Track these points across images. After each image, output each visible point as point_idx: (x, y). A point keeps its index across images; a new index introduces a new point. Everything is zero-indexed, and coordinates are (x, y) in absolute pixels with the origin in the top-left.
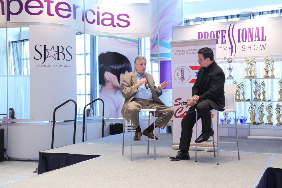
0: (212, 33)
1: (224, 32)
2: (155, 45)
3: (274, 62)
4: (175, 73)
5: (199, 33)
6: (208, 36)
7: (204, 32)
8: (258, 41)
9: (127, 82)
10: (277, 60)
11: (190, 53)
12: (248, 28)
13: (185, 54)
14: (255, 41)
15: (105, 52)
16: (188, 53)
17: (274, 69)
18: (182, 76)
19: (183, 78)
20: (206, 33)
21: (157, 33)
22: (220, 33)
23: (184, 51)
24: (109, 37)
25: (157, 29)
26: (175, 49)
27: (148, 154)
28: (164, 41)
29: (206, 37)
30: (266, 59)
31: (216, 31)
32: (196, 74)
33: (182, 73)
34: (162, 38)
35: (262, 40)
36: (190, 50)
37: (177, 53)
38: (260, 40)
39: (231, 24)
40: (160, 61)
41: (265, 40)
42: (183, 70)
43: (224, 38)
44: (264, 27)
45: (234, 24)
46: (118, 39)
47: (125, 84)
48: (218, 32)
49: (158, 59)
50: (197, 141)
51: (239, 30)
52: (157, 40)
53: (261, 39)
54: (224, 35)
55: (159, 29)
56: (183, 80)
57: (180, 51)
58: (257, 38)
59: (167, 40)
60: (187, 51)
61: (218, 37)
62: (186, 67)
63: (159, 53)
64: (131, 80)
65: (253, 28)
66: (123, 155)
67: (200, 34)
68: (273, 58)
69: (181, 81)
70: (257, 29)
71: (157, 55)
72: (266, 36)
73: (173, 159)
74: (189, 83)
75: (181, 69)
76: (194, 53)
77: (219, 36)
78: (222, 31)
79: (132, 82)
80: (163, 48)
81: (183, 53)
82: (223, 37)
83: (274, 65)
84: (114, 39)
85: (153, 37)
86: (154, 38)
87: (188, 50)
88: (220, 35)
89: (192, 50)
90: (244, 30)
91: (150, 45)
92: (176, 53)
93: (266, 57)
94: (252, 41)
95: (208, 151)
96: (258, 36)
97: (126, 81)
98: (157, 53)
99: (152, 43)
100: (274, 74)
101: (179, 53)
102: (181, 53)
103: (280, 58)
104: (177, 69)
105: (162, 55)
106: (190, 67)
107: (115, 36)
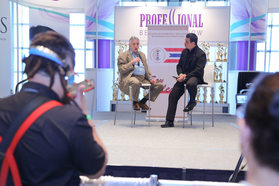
0: (154, 16)
1: (165, 16)
2: (92, 22)
3: (209, 47)
4: (151, 53)
5: (141, 15)
6: (150, 19)
7: (146, 15)
8: (195, 27)
9: (123, 60)
10: (212, 46)
11: (165, 36)
12: (188, 15)
13: (160, 36)
14: (193, 27)
15: (36, 26)
16: (163, 36)
17: (209, 53)
18: (157, 56)
19: (158, 58)
20: (148, 16)
21: (95, 10)
22: (161, 17)
23: (160, 34)
24: (40, 9)
25: (96, 7)
26: (152, 32)
27: (134, 124)
28: (102, 20)
29: (148, 19)
30: (203, 44)
31: (158, 15)
32: (170, 55)
33: (157, 54)
34: (101, 16)
35: (199, 27)
36: (165, 34)
37: (154, 35)
38: (197, 27)
39: (172, 9)
40: (98, 40)
41: (202, 26)
42: (158, 51)
43: (166, 22)
44: (201, 15)
45: (175, 9)
46: (49, 13)
47: (121, 61)
48: (160, 16)
49: (96, 37)
50: (185, 110)
51: (179, 15)
52: (95, 17)
53: (198, 25)
54: (166, 19)
55: (97, 7)
56: (158, 60)
57: (156, 34)
58: (195, 24)
59: (105, 18)
60: (162, 34)
61: (159, 21)
62: (161, 49)
63: (98, 31)
64: (127, 57)
65: (191, 15)
66: (115, 125)
67: (143, 16)
68: (209, 44)
69: (156, 61)
70: (195, 16)
71: (95, 33)
72: (202, 23)
73: (163, 126)
74: (164, 62)
75: (156, 50)
76: (169, 36)
77: (160, 19)
78: (164, 15)
79: (128, 59)
80: (101, 26)
81: (159, 36)
82: (164, 21)
83: (209, 50)
84: (45, 12)
85: (90, 14)
86: (92, 15)
87: (164, 34)
88: (162, 19)
89: (167, 34)
90: (184, 16)
91: (86, 22)
92: (152, 35)
93: (203, 42)
94: (191, 26)
95: (178, 122)
96: (196, 23)
97: (122, 58)
98: (95, 31)
99: (88, 21)
100: (209, 58)
101: (155, 35)
102: (157, 35)
103: (214, 44)
104: (153, 50)
105: (100, 33)
106: (165, 49)
107: (46, 8)
